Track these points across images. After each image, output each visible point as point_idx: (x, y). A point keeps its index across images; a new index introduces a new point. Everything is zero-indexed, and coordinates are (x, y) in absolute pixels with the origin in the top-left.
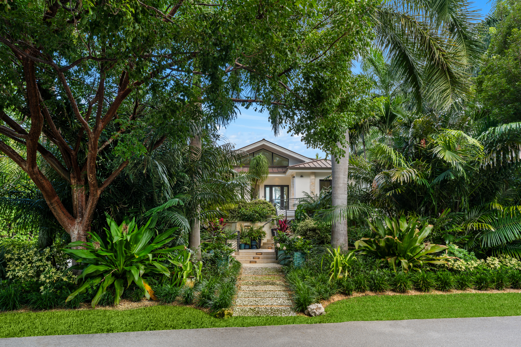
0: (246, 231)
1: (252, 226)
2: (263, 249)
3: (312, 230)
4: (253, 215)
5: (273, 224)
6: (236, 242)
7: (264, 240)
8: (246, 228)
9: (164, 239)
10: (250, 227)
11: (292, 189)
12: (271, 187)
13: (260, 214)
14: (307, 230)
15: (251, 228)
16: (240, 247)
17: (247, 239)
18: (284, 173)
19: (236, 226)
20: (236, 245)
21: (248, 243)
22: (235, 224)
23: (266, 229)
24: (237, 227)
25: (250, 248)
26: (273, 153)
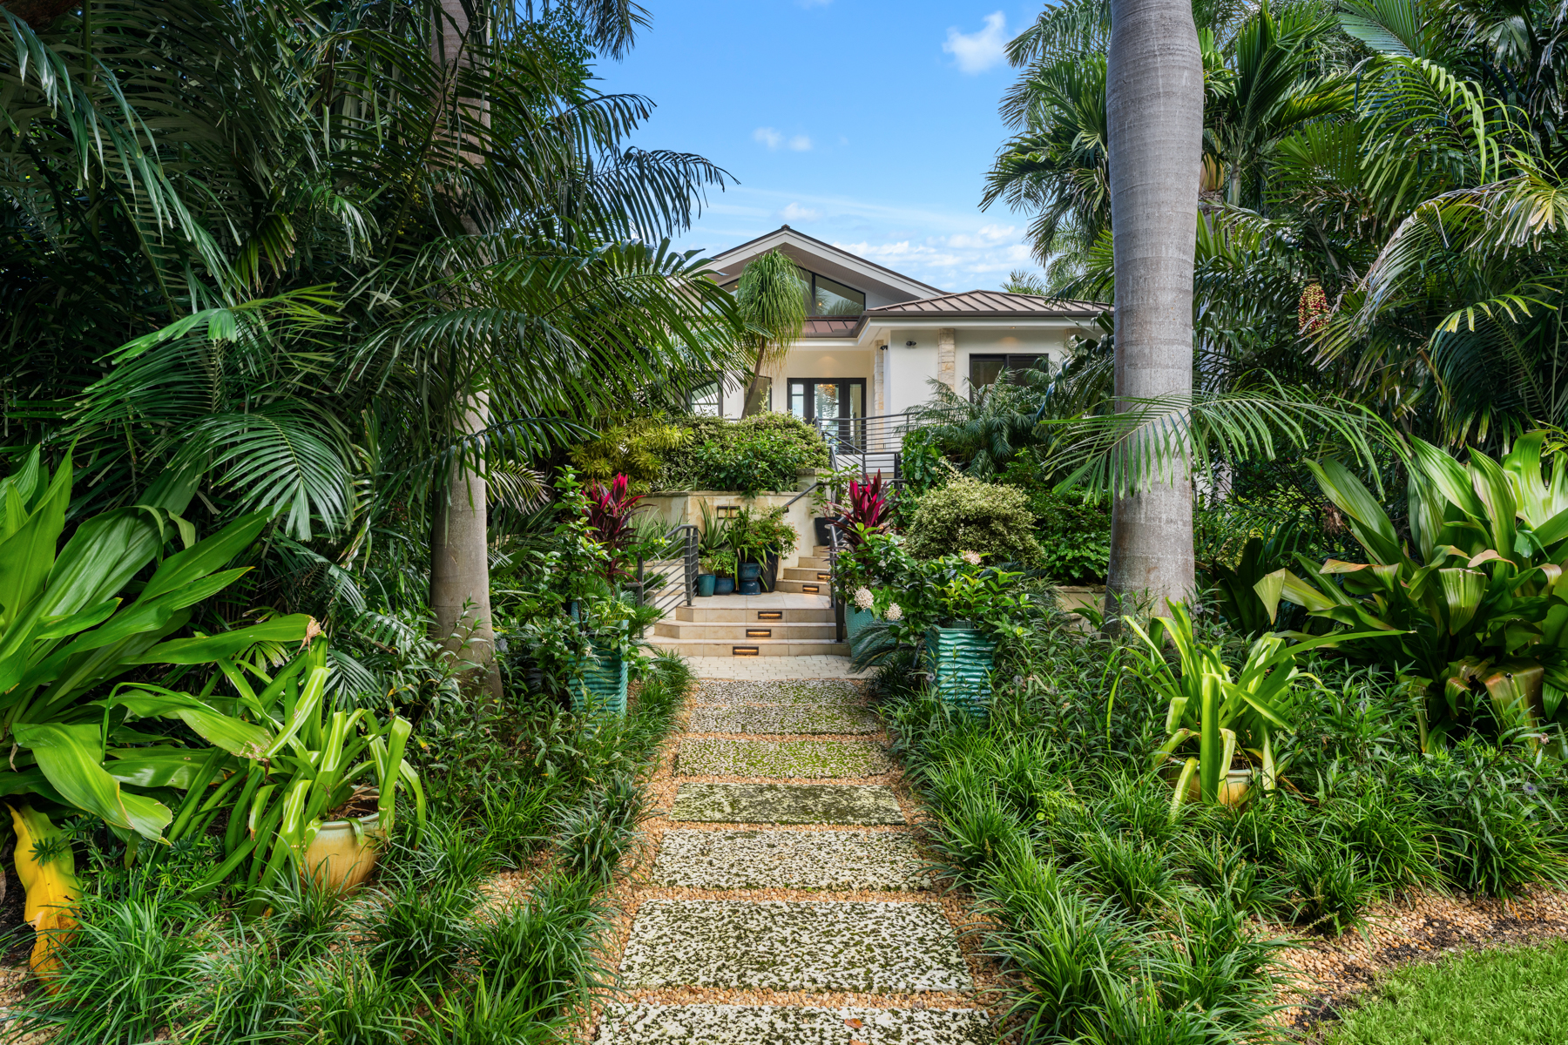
0: (722, 525)
1: (743, 509)
2: (785, 595)
3: (975, 522)
4: (749, 466)
5: (821, 500)
6: (682, 570)
7: (789, 561)
8: (722, 513)
9: (201, 573)
10: (735, 513)
11: (877, 387)
12: (809, 384)
13: (772, 464)
14: (957, 521)
15: (742, 516)
16: (697, 587)
17: (726, 556)
18: (853, 334)
19: (685, 509)
20: (683, 579)
21: (729, 570)
22: (683, 500)
23: (797, 517)
24: (690, 510)
25: (734, 592)
26: (814, 275)
